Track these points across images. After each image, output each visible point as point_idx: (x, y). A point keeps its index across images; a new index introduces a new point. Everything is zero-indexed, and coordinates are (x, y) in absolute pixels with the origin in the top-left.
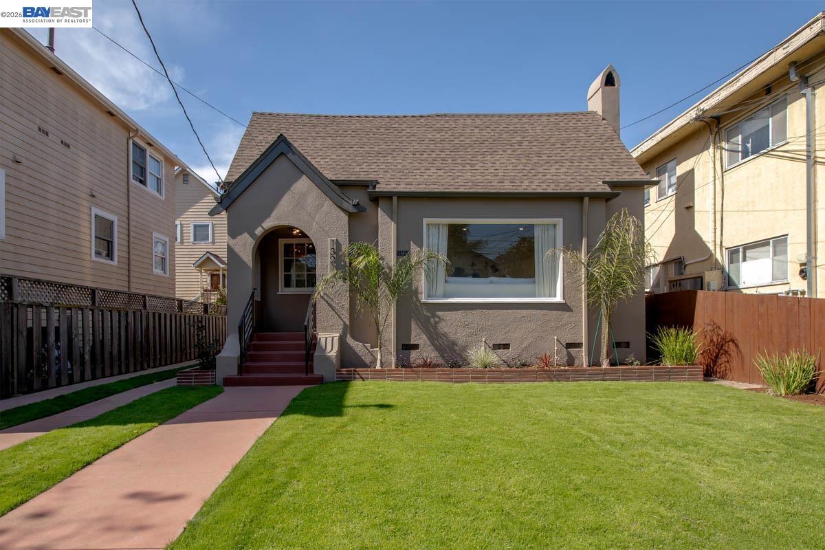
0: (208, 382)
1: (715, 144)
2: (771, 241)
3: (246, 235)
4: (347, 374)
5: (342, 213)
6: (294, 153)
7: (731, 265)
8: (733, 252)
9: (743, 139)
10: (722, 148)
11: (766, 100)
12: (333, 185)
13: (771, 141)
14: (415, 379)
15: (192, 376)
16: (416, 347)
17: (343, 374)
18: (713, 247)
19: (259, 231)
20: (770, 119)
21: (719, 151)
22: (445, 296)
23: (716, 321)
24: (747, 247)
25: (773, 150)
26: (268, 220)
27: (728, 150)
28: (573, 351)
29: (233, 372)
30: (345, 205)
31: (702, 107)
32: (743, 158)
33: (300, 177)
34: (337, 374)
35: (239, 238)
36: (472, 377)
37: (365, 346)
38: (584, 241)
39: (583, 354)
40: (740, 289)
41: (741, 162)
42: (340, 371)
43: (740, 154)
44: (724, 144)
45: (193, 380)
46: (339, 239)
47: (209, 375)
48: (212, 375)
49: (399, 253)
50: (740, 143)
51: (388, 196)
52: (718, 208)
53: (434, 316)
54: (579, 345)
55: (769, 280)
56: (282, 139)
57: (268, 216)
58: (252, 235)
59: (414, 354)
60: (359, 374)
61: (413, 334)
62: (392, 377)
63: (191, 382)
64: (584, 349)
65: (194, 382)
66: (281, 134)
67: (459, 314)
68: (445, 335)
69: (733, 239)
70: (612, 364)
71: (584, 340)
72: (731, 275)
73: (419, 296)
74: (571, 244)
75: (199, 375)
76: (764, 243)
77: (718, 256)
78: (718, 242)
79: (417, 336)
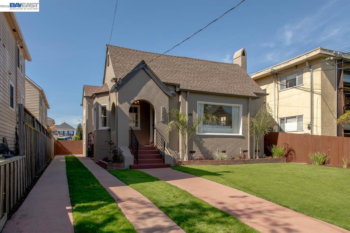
0: (122, 168)
1: (275, 82)
2: (297, 117)
3: (127, 103)
4: (178, 163)
5: (166, 97)
6: (148, 69)
7: (281, 124)
8: (282, 120)
9: (286, 81)
10: (278, 83)
11: (296, 70)
12: (163, 84)
13: (297, 84)
14: (202, 164)
15: (114, 165)
16: (194, 152)
17: (176, 163)
18: (274, 117)
19: (132, 102)
20: (297, 77)
21: (277, 84)
22: (203, 132)
23: (287, 143)
24: (287, 118)
25: (298, 87)
26: (136, 97)
27: (280, 84)
28: (245, 153)
29: (132, 163)
30: (168, 93)
31: (274, 68)
32: (286, 88)
33: (150, 80)
34: (174, 163)
35: (123, 104)
36: (221, 163)
37: (175, 152)
38: (249, 114)
39: (249, 154)
40: (285, 132)
41: (285, 89)
42: (175, 162)
43: (285, 86)
44: (279, 82)
45: (115, 167)
46: (165, 107)
47: (122, 165)
48: (123, 165)
49: (189, 114)
50: (285, 83)
51: (186, 91)
52: (276, 104)
53: (201, 140)
54: (246, 151)
55: (296, 129)
56: (143, 62)
57: (137, 95)
58: (129, 103)
59: (194, 155)
60: (182, 163)
61: (194, 147)
62: (195, 164)
63: (114, 168)
64: (249, 152)
65: (115, 168)
66: (143, 60)
67: (209, 139)
68: (205, 148)
69: (282, 115)
70: (259, 158)
71: (249, 150)
72: (281, 127)
73: (196, 132)
74: (245, 114)
75: (117, 165)
76: (295, 117)
77: (276, 120)
78: (276, 115)
79: (195, 148)
